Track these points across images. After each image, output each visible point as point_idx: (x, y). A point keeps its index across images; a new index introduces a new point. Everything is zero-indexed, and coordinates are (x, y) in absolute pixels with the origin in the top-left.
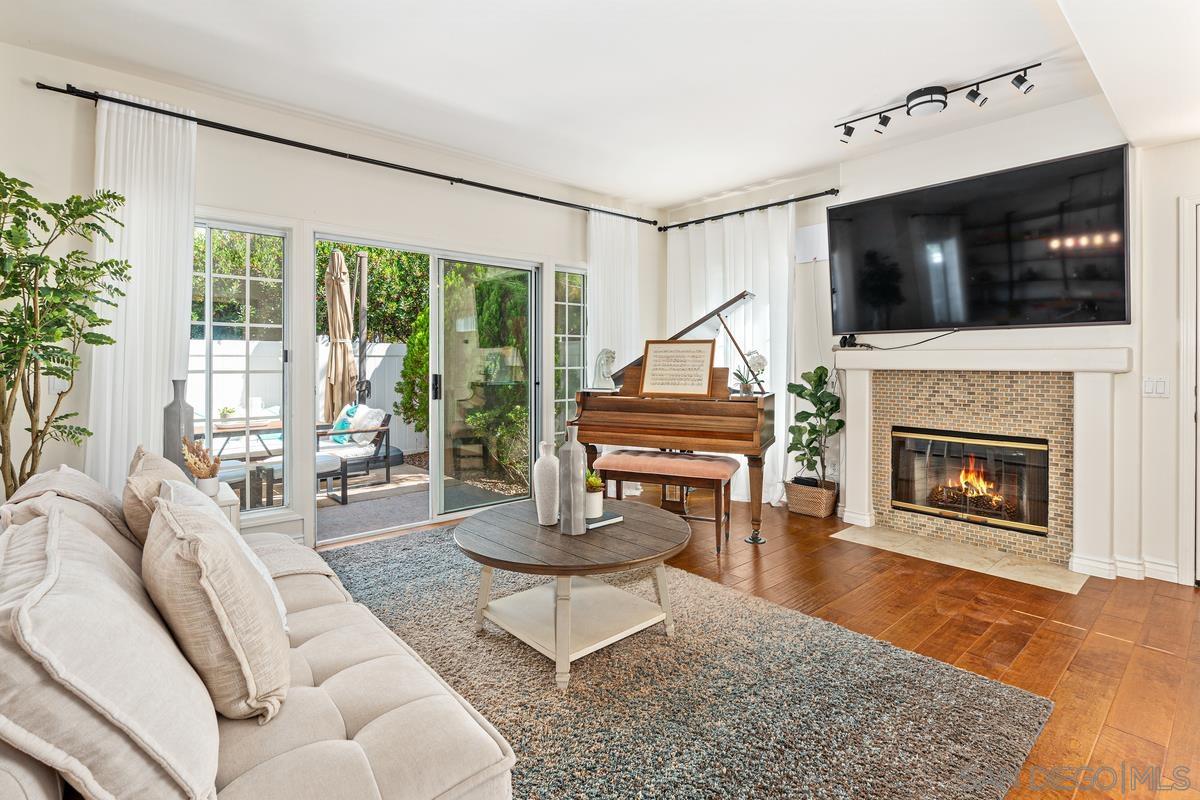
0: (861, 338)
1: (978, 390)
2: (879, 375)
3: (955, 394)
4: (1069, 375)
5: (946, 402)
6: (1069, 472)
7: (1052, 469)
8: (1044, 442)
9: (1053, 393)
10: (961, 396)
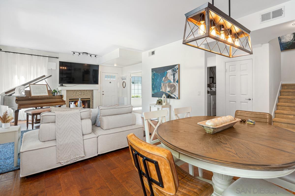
0: (64, 85)
1: (82, 93)
2: (67, 91)
3: (79, 93)
4: (92, 90)
5: (78, 94)
6: (93, 102)
7: (91, 102)
8: (90, 99)
9: (91, 92)
10: (80, 93)
